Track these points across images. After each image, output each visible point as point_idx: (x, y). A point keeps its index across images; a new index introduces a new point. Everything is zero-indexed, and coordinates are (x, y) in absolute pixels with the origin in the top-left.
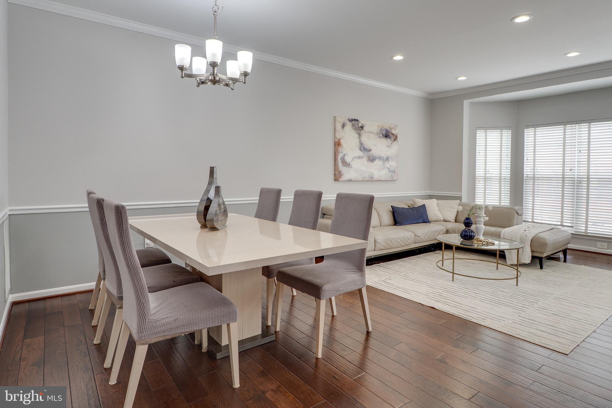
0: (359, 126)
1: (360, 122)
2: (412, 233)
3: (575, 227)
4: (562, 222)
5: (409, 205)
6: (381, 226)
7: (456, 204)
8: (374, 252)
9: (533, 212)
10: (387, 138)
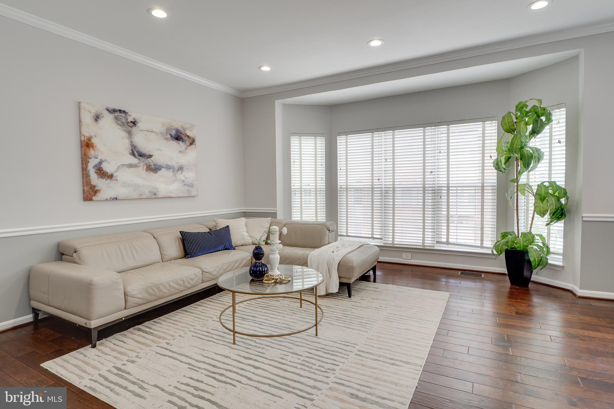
0: (129, 120)
1: (130, 116)
2: (199, 270)
3: (383, 239)
4: (372, 234)
5: (211, 227)
6: (163, 262)
7: (267, 223)
8: (125, 311)
9: (347, 225)
10: (179, 140)
